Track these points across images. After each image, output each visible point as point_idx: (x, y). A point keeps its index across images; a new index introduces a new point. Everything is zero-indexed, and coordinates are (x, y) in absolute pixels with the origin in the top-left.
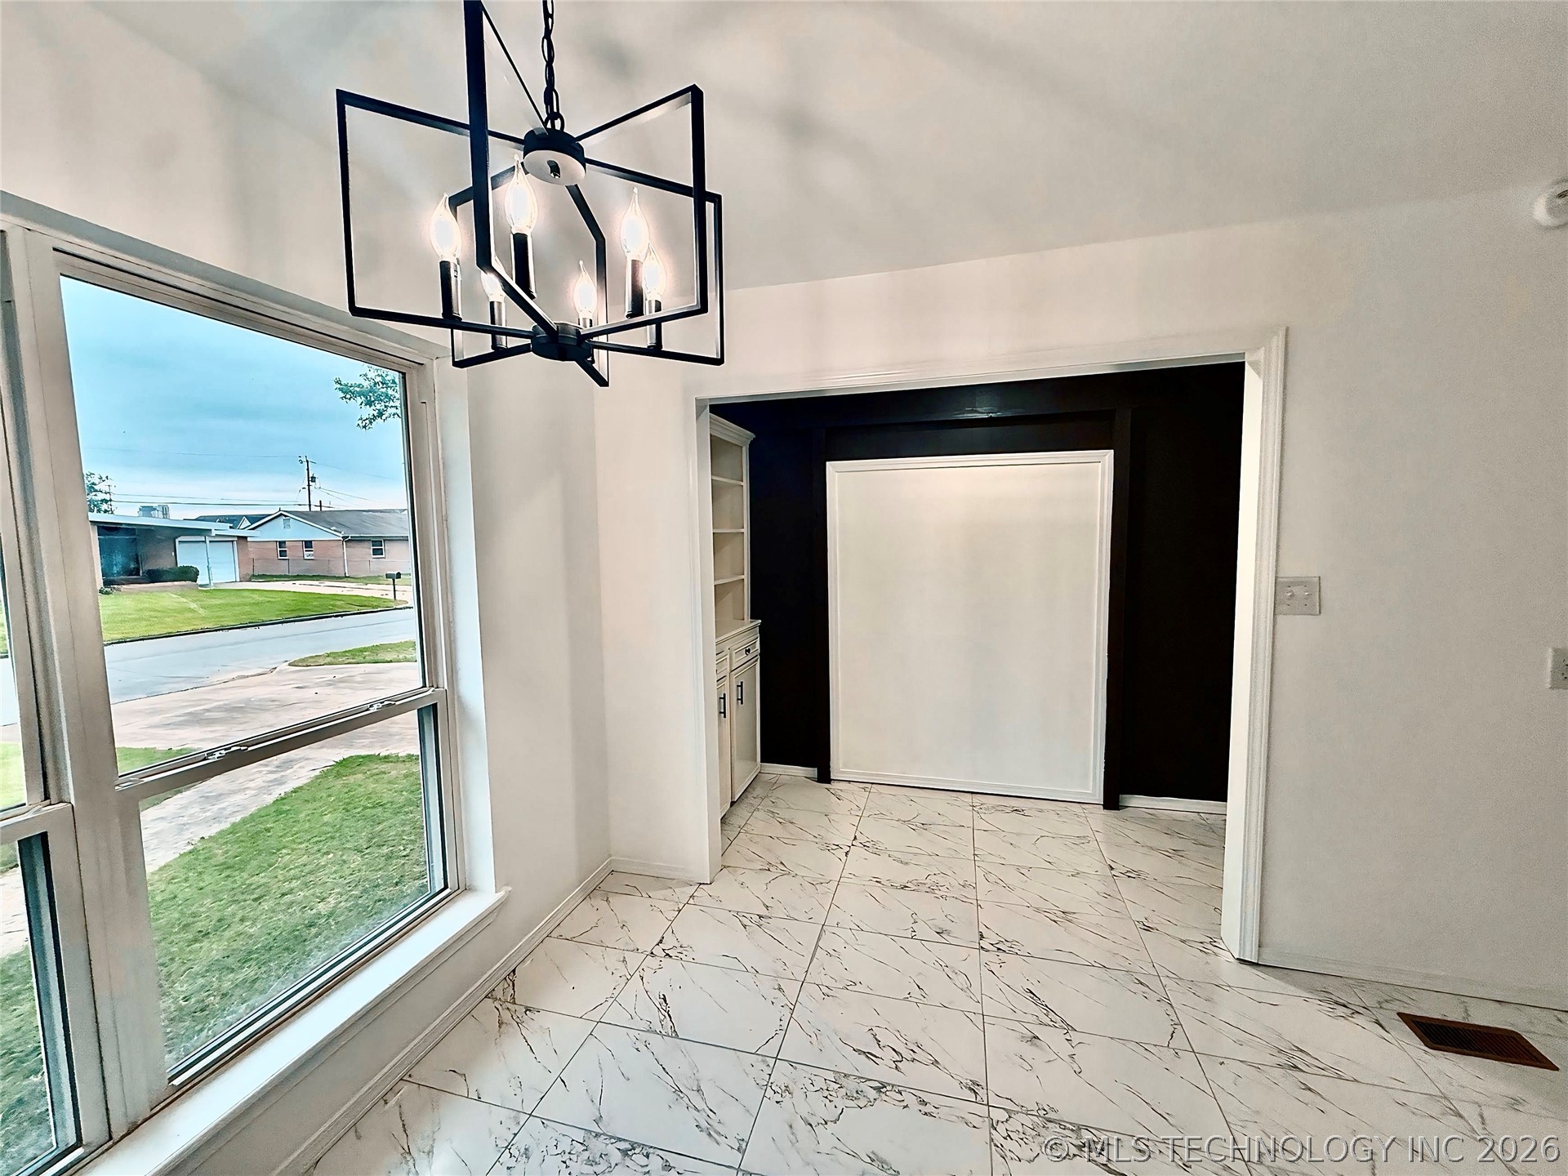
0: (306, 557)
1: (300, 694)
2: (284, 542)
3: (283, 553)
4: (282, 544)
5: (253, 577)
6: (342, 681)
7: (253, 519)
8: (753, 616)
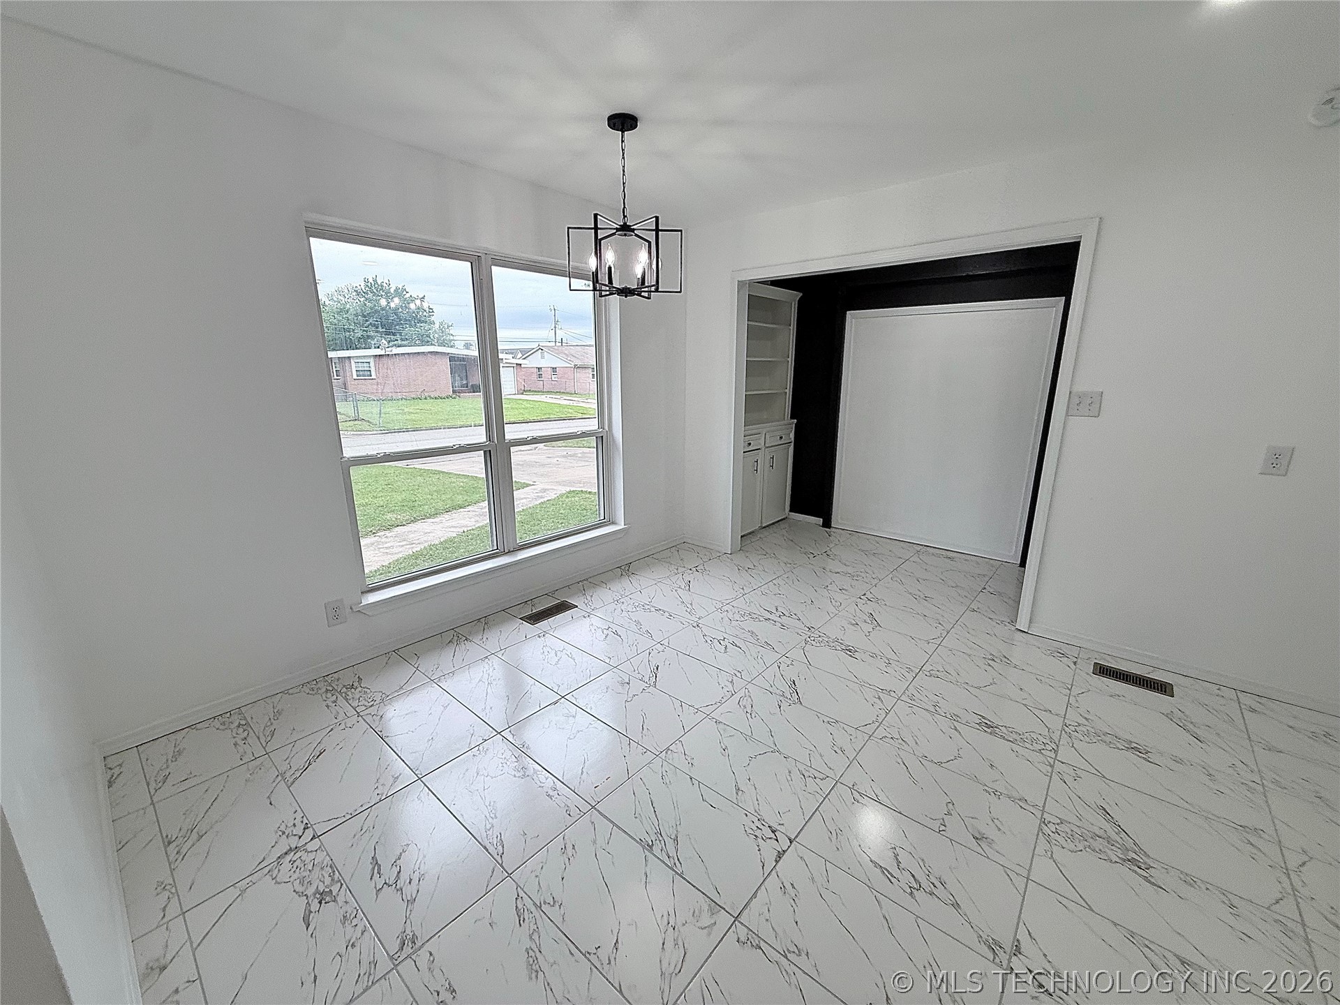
0: (553, 379)
1: (549, 460)
2: (541, 368)
3: (540, 376)
4: (539, 369)
5: (524, 392)
6: (570, 456)
7: (523, 352)
8: (792, 417)
